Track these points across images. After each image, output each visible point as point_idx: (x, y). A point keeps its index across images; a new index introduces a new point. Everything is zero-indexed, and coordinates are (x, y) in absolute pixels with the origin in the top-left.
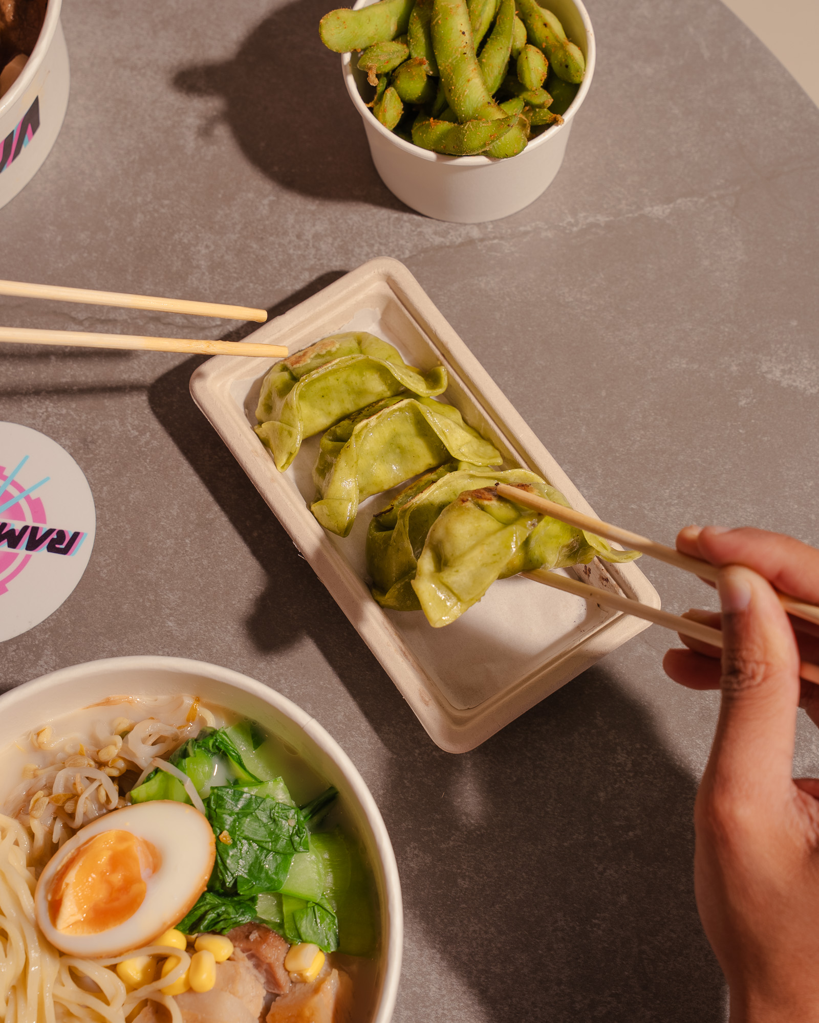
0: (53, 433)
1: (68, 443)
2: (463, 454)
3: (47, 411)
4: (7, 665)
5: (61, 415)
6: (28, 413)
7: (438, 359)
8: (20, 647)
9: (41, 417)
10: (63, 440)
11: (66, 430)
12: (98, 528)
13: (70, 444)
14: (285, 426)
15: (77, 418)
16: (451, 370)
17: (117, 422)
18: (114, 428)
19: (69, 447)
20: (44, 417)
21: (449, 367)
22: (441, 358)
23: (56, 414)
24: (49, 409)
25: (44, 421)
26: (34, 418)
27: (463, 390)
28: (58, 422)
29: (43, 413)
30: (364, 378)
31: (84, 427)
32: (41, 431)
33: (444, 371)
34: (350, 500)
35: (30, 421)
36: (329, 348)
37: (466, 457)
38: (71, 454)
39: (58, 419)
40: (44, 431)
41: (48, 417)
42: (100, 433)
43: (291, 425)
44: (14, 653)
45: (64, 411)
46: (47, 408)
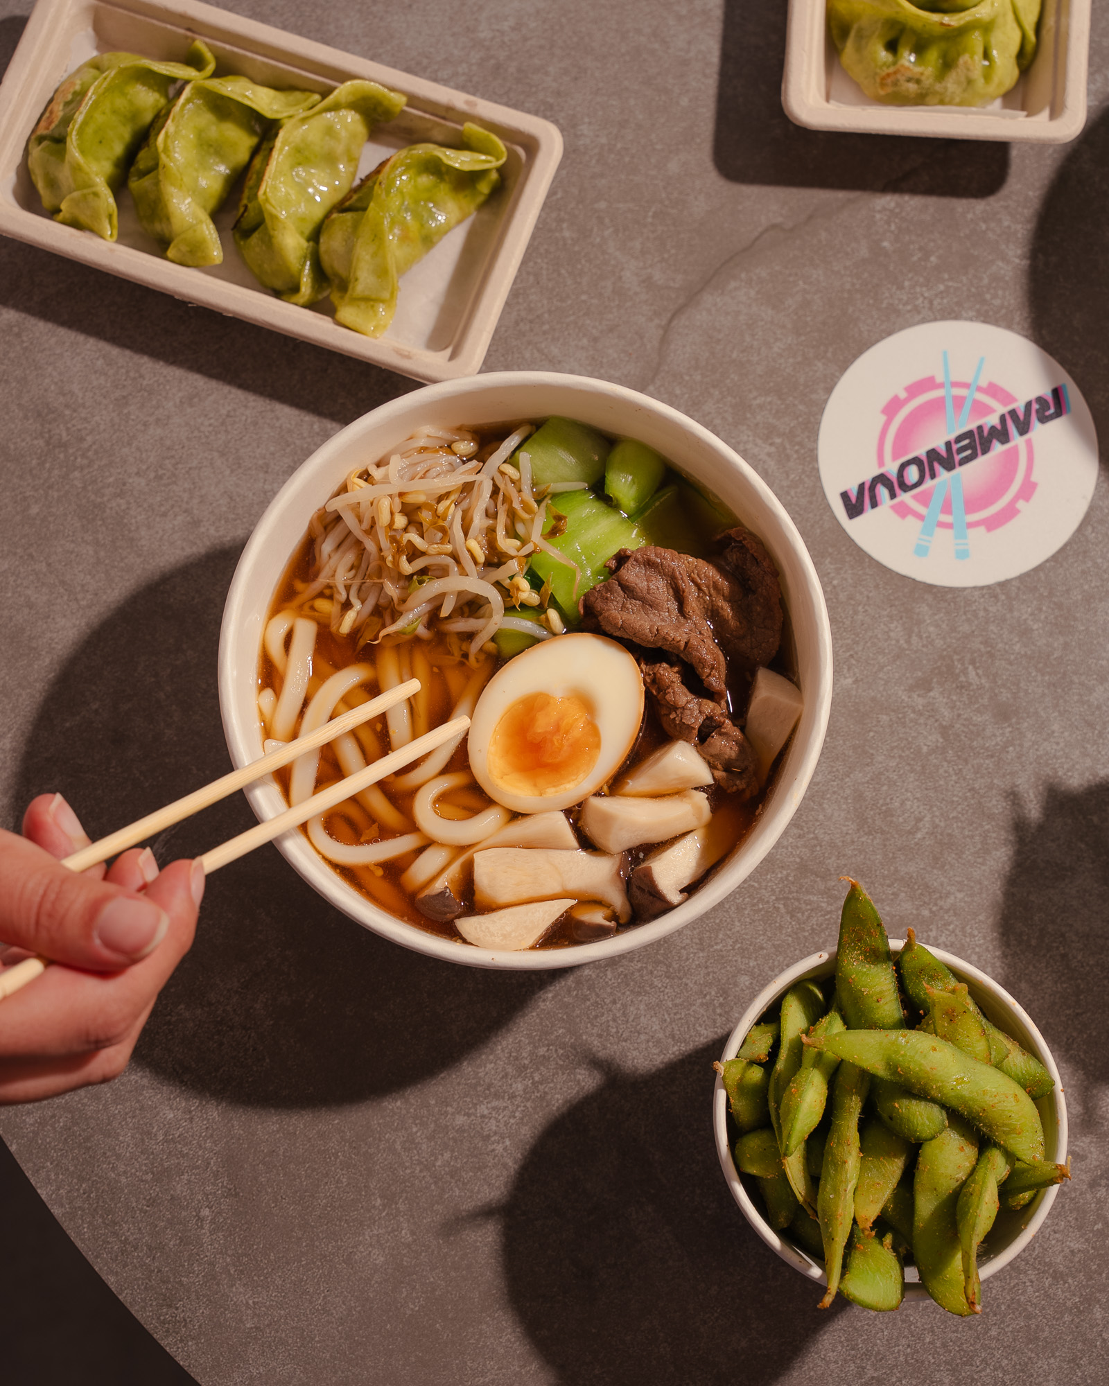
0: (949, 314)
1: (971, 314)
2: (277, 112)
3: (925, 298)
4: (1097, 549)
5: (941, 292)
6: (909, 311)
7: (187, 37)
8: (1095, 525)
9: (924, 307)
10: (964, 315)
11: (959, 304)
12: (1070, 372)
13: (974, 314)
14: (85, 191)
15: (959, 285)
16: (207, 40)
17: (1000, 263)
18: (1002, 272)
19: (977, 317)
20: (927, 304)
21: (203, 38)
22: (189, 34)
23: (936, 295)
24: (926, 295)
25: (931, 308)
26: (919, 313)
27: (233, 52)
28: (945, 301)
29: (923, 302)
30: (129, 97)
31: (973, 290)
32: (935, 320)
33: (200, 44)
34: (201, 222)
35: (918, 318)
36: (72, 90)
37: (281, 112)
38: (984, 322)
39: (942, 298)
40: (939, 317)
41: (931, 302)
42: (994, 285)
43: (90, 186)
44: (1094, 535)
45: (942, 287)
46: (922, 295)
